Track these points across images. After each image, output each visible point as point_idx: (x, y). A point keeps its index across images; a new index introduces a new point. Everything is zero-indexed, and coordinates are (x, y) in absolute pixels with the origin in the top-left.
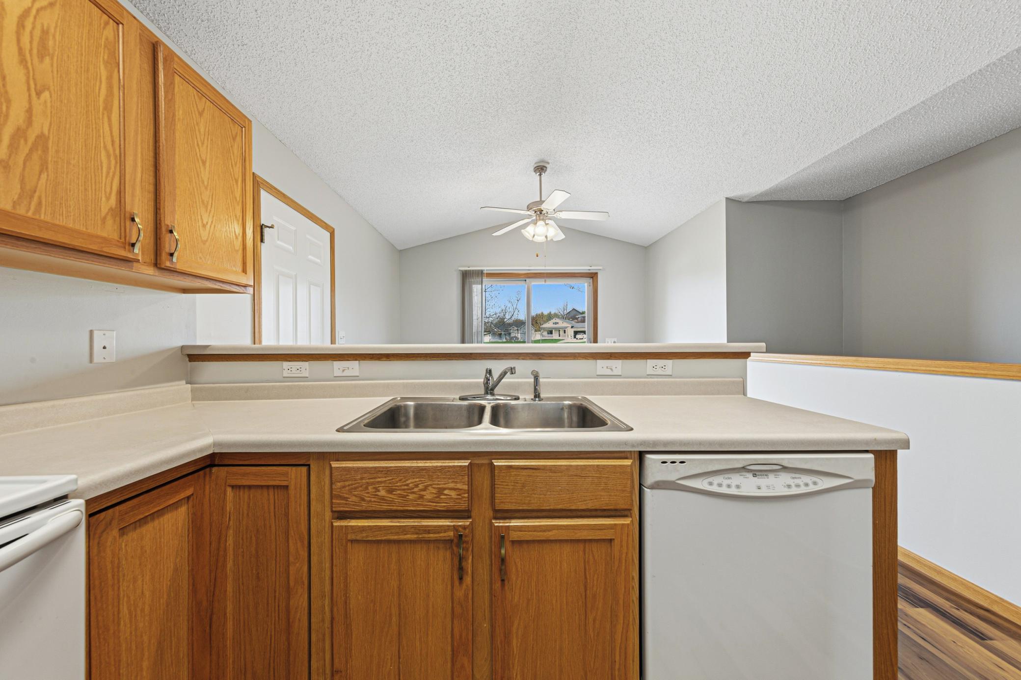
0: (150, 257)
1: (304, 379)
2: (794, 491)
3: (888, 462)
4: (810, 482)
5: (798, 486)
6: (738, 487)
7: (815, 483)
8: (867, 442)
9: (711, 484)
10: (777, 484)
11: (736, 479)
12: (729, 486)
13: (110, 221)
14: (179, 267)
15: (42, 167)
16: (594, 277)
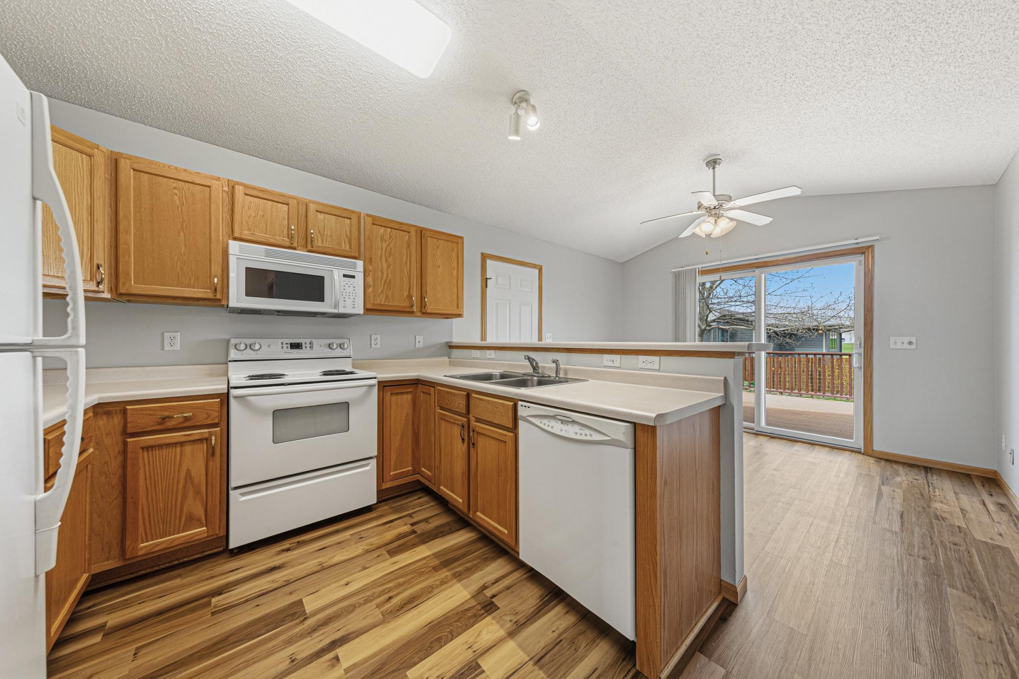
0: (419, 309)
1: (478, 358)
2: (578, 437)
3: (649, 434)
4: (588, 434)
5: (581, 434)
6: (552, 427)
7: (591, 435)
8: (625, 414)
9: (541, 422)
10: (571, 431)
11: (553, 423)
12: (548, 426)
13: (406, 300)
14: (429, 311)
15: (390, 289)
16: (864, 251)
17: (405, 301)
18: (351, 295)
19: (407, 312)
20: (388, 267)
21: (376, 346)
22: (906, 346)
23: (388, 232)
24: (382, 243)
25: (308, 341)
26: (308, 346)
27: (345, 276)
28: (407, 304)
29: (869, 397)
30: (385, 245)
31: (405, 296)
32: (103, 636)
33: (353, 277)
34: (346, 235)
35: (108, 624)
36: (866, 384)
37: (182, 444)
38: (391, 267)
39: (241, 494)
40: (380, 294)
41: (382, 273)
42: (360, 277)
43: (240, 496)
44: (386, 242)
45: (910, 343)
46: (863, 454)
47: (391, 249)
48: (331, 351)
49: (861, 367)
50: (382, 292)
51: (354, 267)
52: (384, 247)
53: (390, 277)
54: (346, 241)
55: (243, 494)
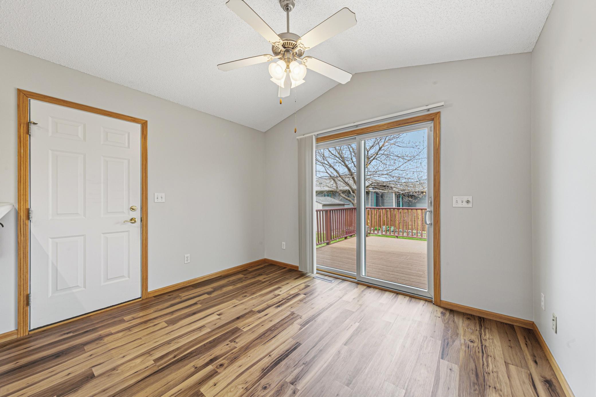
16: (433, 117)
22: (465, 204)
29: (438, 252)
36: (435, 240)
45: (468, 202)
46: (434, 304)
49: (432, 224)
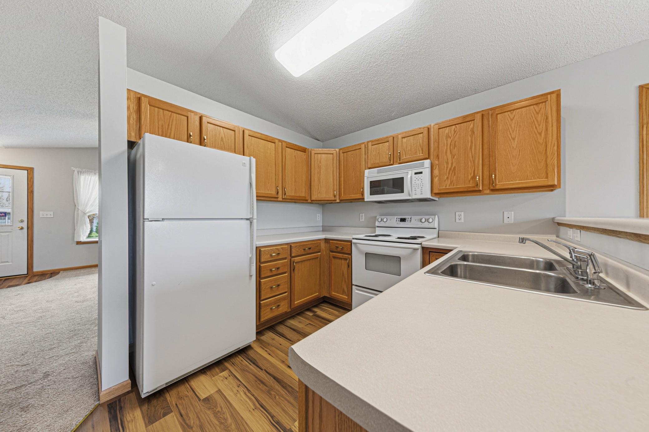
0: (486, 188)
13: (471, 181)
14: (498, 187)
15: (455, 174)
17: (469, 181)
18: (420, 185)
19: (474, 191)
20: (453, 157)
21: (460, 221)
23: (453, 129)
24: (447, 141)
25: (409, 217)
26: (409, 220)
27: (416, 173)
28: (471, 184)
30: (449, 141)
31: (470, 177)
32: (313, 315)
33: (421, 173)
34: (420, 145)
35: (317, 313)
37: (341, 259)
38: (455, 157)
39: (356, 289)
40: (445, 181)
41: (447, 163)
42: (427, 172)
43: (356, 290)
44: (450, 138)
47: (455, 142)
48: (421, 223)
50: (447, 178)
51: (423, 165)
52: (449, 142)
53: (454, 165)
54: (420, 149)
55: (357, 290)
